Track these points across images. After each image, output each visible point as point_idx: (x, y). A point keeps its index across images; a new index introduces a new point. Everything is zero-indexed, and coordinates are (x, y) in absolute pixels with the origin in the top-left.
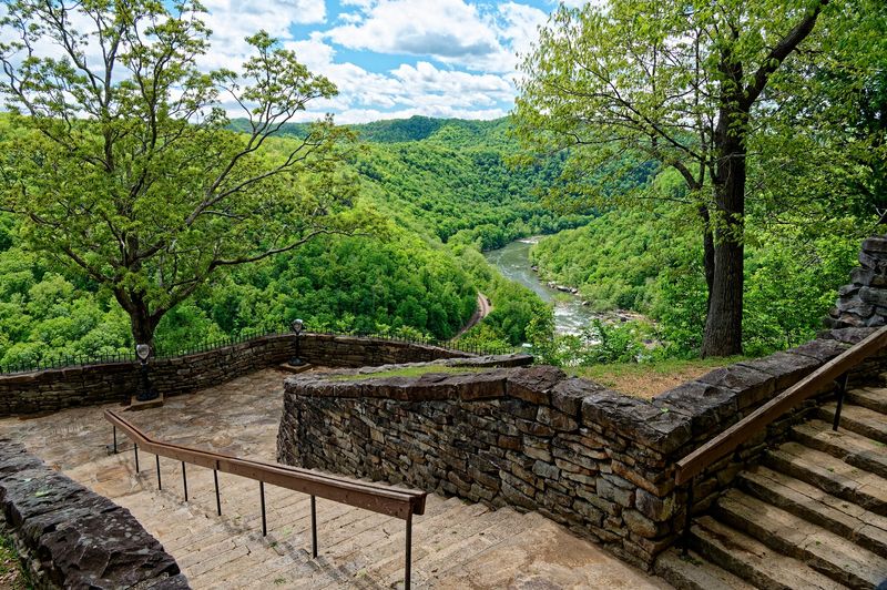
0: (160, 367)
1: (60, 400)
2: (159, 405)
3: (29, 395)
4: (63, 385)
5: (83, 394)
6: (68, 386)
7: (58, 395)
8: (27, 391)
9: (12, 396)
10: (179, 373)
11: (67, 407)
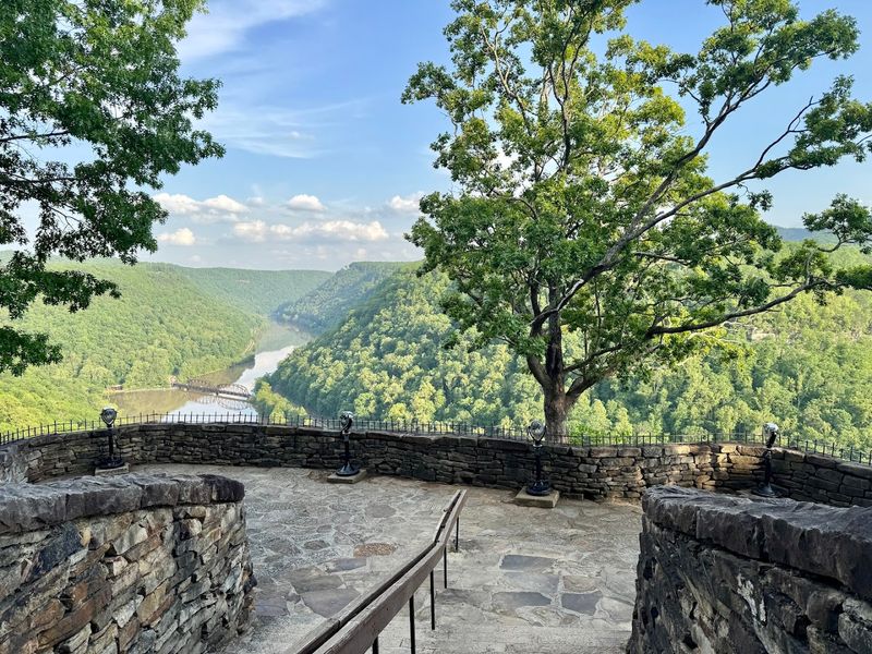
0: (559, 455)
1: (453, 472)
2: (547, 505)
3: (428, 460)
4: (458, 455)
5: (477, 471)
6: (461, 457)
7: (453, 466)
8: (427, 454)
9: (415, 457)
10: (581, 468)
11: (460, 483)
